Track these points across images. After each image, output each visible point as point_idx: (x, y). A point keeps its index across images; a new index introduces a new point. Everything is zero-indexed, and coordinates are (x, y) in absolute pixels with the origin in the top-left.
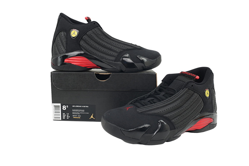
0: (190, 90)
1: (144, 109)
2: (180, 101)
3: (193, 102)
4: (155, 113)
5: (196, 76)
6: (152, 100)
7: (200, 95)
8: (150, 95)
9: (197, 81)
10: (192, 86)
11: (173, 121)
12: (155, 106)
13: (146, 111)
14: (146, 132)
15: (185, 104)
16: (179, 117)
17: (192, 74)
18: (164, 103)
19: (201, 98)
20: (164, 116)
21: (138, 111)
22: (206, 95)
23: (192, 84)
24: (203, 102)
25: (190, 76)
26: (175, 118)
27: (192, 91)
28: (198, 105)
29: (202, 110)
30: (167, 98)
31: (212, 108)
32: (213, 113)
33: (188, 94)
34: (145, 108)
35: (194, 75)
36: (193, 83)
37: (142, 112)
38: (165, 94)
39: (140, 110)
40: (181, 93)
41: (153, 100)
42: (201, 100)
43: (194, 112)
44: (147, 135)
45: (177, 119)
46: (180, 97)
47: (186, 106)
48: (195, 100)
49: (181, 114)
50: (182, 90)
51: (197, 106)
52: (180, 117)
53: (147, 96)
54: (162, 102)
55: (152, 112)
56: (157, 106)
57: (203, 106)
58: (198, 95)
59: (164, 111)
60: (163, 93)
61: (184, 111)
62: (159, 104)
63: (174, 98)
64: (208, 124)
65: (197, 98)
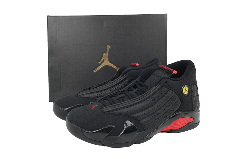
0: (163, 87)
1: (110, 108)
2: (152, 100)
3: (167, 101)
4: (121, 113)
5: (173, 71)
6: (121, 97)
7: (175, 93)
8: (123, 91)
9: (174, 76)
10: (166, 82)
11: (143, 121)
12: (123, 104)
13: (112, 110)
14: (110, 134)
15: (157, 103)
16: (149, 117)
17: (169, 68)
18: (132, 101)
19: (177, 95)
20: (133, 115)
21: (103, 110)
22: (184, 91)
23: (166, 81)
24: (180, 100)
25: (168, 70)
26: (144, 118)
27: (166, 88)
28: (174, 103)
29: (179, 108)
30: (138, 95)
31: (192, 106)
32: (193, 112)
33: (161, 91)
34: (112, 107)
35: (171, 70)
36: (166, 79)
37: (107, 112)
38: (138, 91)
39: (106, 109)
40: (153, 90)
41: (124, 97)
42: (178, 98)
43: (168, 112)
44: (110, 137)
45: (147, 119)
46: (151, 95)
47: (159, 104)
48: (169, 99)
49: (153, 113)
50: (154, 86)
51: (172, 104)
52: (151, 117)
53: (120, 92)
54: (131, 100)
55: (118, 111)
56: (125, 105)
57: (180, 105)
58: (174, 93)
59: (132, 110)
60: (136, 90)
61: (156, 110)
62: (128, 103)
63: (144, 96)
64: (187, 124)
65: (171, 96)
